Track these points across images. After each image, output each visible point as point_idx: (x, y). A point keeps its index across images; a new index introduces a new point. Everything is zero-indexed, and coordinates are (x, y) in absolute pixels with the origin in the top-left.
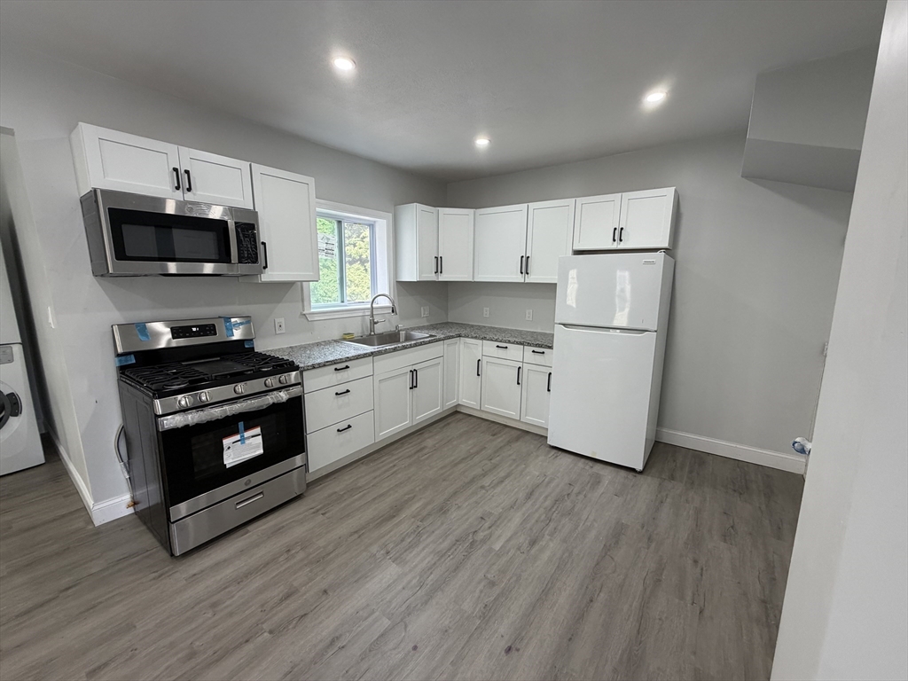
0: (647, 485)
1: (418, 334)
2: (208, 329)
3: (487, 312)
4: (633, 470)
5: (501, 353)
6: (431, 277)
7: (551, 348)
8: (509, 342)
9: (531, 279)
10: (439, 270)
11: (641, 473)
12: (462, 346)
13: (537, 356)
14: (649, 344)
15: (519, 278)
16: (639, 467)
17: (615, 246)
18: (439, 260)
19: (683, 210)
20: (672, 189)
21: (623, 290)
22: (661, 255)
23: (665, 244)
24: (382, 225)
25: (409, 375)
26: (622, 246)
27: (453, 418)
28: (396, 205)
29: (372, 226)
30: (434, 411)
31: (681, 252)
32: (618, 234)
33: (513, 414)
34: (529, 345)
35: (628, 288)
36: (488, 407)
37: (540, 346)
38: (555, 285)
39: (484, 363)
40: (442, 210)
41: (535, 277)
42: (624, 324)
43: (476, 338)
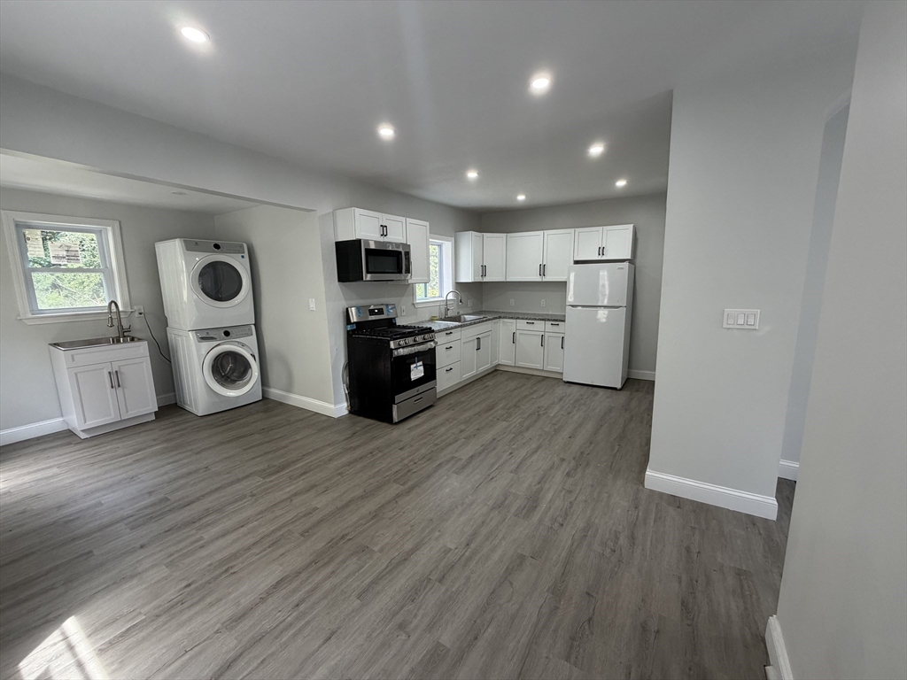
0: (623, 396)
1: (469, 318)
2: (381, 312)
3: (512, 302)
4: (615, 389)
5: (530, 327)
6: (479, 279)
7: (564, 321)
8: (535, 319)
9: (548, 278)
10: (484, 275)
11: (620, 390)
12: (501, 325)
13: (555, 327)
14: (622, 314)
15: (538, 279)
16: (619, 386)
17: (600, 258)
18: (484, 267)
19: (639, 236)
20: (632, 225)
21: (604, 286)
22: (626, 264)
23: (629, 256)
24: (448, 246)
25: (476, 341)
26: (604, 258)
27: (495, 373)
28: (456, 232)
29: (440, 246)
30: (487, 366)
31: (638, 261)
32: (602, 251)
33: (539, 366)
34: (549, 320)
35: (607, 283)
36: (520, 364)
37: (556, 320)
38: (566, 282)
39: (517, 335)
40: (486, 235)
41: (550, 277)
42: (605, 303)
43: (512, 318)
